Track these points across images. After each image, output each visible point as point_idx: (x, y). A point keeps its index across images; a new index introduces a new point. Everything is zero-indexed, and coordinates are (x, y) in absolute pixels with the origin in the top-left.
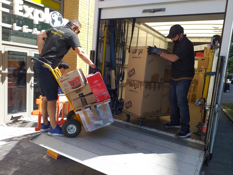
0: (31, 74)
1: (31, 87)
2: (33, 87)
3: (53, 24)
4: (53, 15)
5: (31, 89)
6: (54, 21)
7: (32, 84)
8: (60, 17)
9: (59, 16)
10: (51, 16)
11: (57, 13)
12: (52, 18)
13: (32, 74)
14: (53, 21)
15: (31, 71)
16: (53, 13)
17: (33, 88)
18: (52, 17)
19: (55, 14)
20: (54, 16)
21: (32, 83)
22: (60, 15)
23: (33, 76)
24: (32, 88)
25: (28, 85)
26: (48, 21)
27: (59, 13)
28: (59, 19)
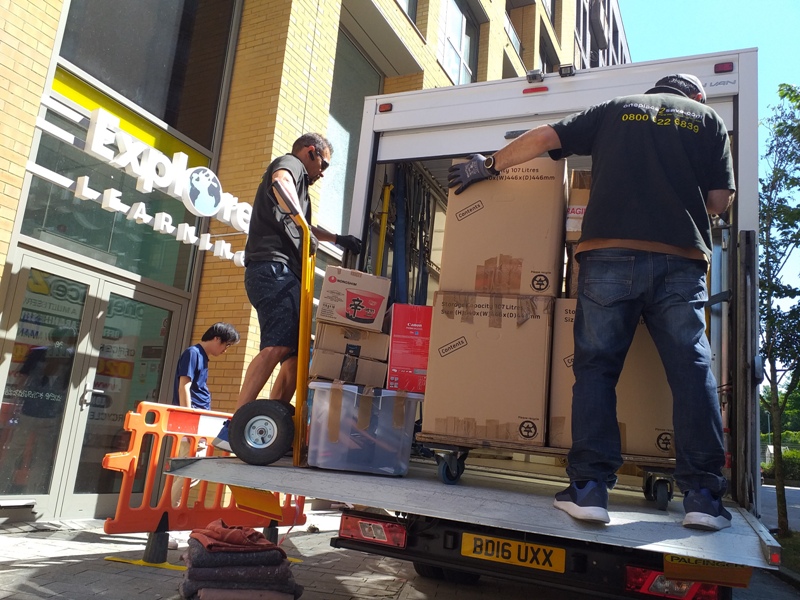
0: (90, 357)
1: (81, 404)
2: (87, 404)
3: (194, 202)
4: (195, 176)
5: (82, 410)
6: (198, 192)
7: (85, 392)
8: (215, 185)
9: (211, 182)
10: (191, 178)
11: (209, 171)
12: (192, 184)
13: (94, 357)
14: (194, 194)
15: (90, 346)
16: (197, 172)
17: (86, 408)
18: (194, 181)
19: (201, 175)
20: (198, 180)
21: (88, 388)
22: (214, 180)
23: (93, 366)
24: (84, 406)
25: (74, 395)
26: (181, 191)
27: (212, 175)
28: (213, 191)
